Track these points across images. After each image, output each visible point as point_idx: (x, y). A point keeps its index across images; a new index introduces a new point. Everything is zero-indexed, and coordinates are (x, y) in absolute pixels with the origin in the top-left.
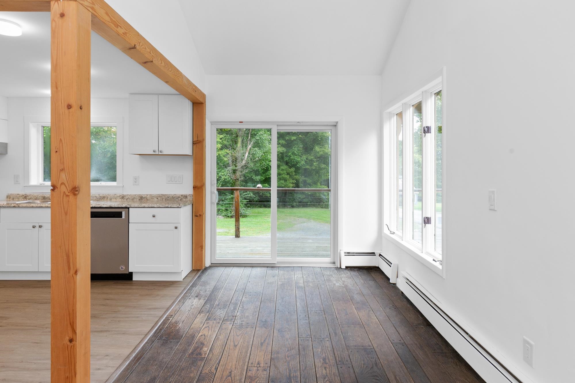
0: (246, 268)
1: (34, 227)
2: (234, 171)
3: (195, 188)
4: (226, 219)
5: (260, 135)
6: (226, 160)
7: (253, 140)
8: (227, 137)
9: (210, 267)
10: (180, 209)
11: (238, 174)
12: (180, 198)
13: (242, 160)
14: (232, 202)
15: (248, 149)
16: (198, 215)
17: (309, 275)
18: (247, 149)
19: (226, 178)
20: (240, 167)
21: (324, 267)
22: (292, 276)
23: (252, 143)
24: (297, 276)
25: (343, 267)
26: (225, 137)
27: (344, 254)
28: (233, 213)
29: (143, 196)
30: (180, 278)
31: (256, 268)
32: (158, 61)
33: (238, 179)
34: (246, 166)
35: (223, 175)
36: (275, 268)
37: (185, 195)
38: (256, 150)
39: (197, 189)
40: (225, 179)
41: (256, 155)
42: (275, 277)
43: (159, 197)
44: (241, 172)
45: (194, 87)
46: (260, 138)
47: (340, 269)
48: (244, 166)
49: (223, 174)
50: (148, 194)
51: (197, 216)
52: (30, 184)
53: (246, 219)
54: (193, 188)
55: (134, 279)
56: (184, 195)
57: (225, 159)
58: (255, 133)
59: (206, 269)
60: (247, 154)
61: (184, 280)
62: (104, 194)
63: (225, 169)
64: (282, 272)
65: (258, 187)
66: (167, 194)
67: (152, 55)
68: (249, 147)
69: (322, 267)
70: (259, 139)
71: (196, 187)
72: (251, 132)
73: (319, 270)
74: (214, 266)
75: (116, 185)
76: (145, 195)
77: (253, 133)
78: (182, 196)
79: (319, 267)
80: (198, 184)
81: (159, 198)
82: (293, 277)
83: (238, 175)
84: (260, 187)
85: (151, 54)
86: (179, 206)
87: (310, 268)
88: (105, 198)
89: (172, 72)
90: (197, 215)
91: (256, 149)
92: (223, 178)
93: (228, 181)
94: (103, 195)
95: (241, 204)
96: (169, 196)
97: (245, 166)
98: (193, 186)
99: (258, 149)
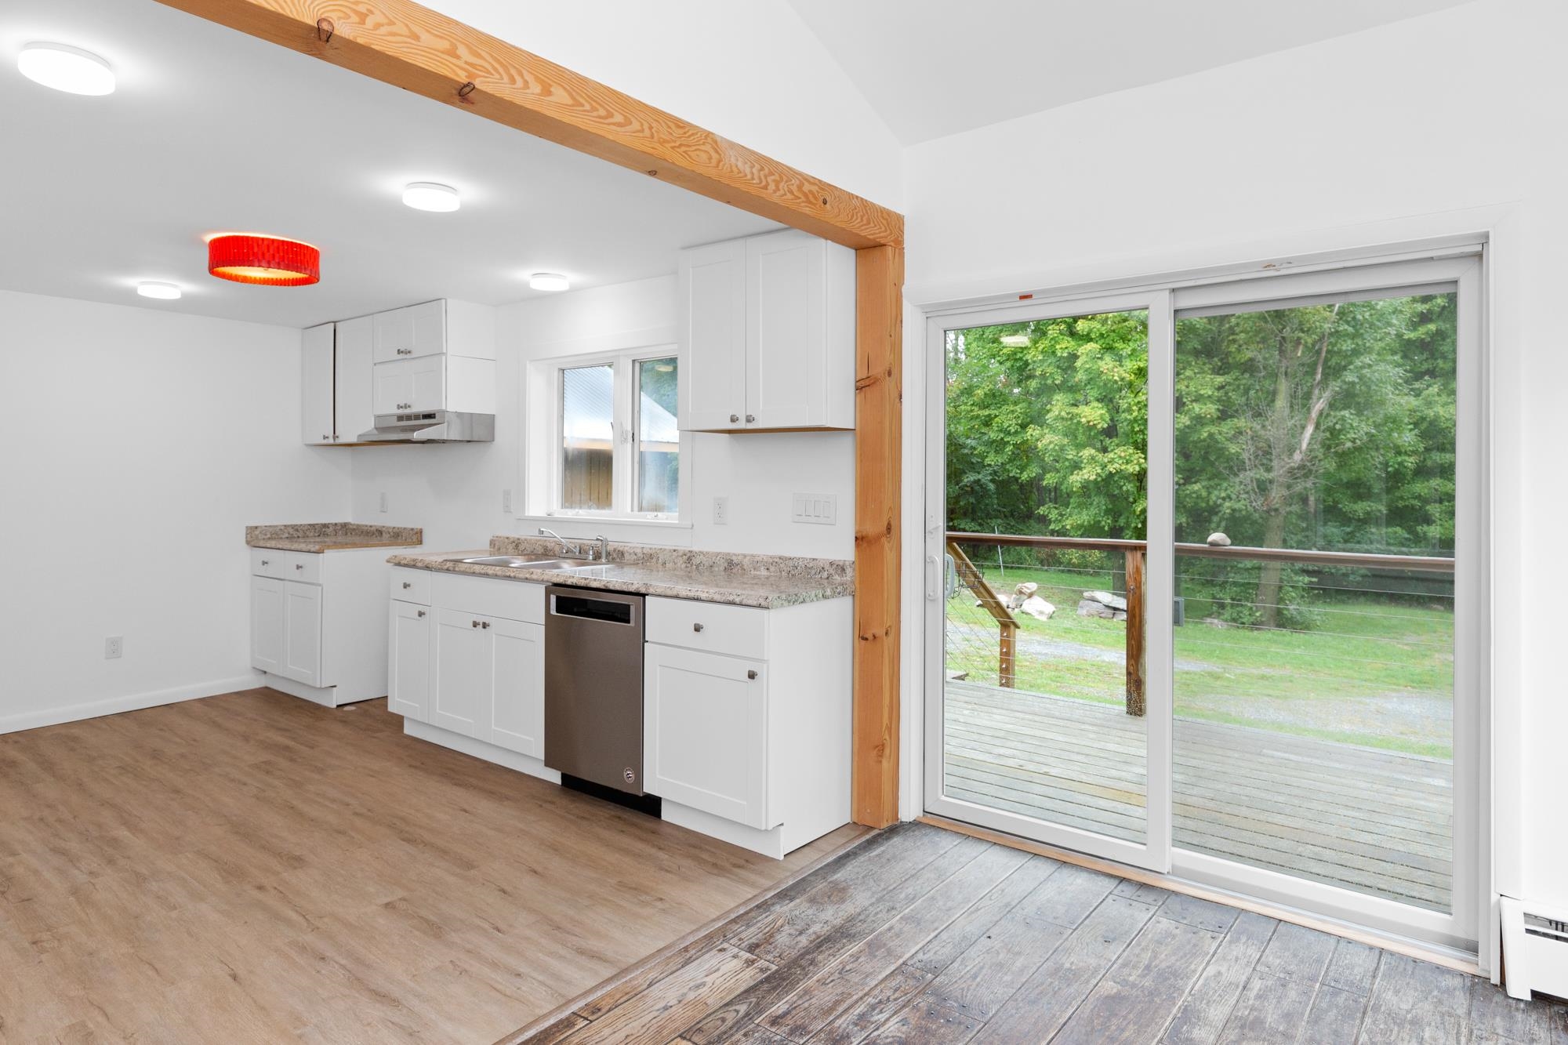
0: (1033, 863)
1: (475, 625)
2: (1263, 487)
3: (860, 540)
4: (1234, 632)
5: (1362, 368)
6: (1233, 451)
7: (1335, 386)
8: (1244, 382)
9: (916, 824)
10: (765, 612)
11: (1276, 494)
12: (826, 573)
13: (1291, 450)
14: (1256, 581)
15: (1314, 414)
16: (869, 636)
17: (1284, 986)
18: (1309, 410)
19: (1237, 506)
20: (1281, 472)
21: (1402, 957)
22: (1193, 967)
23: (1327, 394)
24: (1219, 973)
25: (1519, 988)
26: (1236, 379)
27: (1523, 926)
28: (1258, 614)
29: (734, 558)
30: (777, 849)
31: (1073, 871)
32: (519, 83)
33: (1276, 510)
34: (1304, 471)
35: (1224, 499)
36: (1150, 897)
37: (841, 563)
38: (1343, 419)
39: (865, 545)
40: (1234, 510)
41: (1344, 432)
42: (1112, 947)
43: (772, 564)
44: (1289, 487)
45: (807, 187)
46: (1361, 378)
47: (1498, 998)
48: (1298, 468)
49: (1223, 495)
50: (746, 552)
51: (867, 639)
52: (526, 515)
53: (1307, 637)
54: (856, 541)
55: (663, 818)
56: (837, 563)
57: (1233, 449)
58: (1343, 363)
59: (896, 829)
60: (1310, 429)
61: (790, 858)
62: (653, 547)
63: (1232, 478)
64: (1165, 924)
65: (1212, 544)
66: (792, 555)
67: (466, 63)
68: (1319, 405)
69: (1392, 954)
70: (1357, 380)
71: (863, 538)
72: (1326, 361)
73: (1363, 963)
74: (930, 824)
75: (677, 522)
76: (739, 558)
77: (1333, 362)
78: (831, 564)
79: (1371, 948)
80: (871, 529)
81: (772, 569)
82: (1194, 971)
83: (1274, 498)
84: (1221, 542)
85: (458, 57)
86: (763, 603)
87: (1324, 937)
88: (652, 559)
89: (636, 126)
90: (866, 636)
91: (1346, 413)
92: (1228, 508)
93: (1244, 516)
94: (650, 549)
95: (1291, 589)
96: (796, 564)
97: (1302, 467)
98: (856, 533)
99: (1352, 414)
